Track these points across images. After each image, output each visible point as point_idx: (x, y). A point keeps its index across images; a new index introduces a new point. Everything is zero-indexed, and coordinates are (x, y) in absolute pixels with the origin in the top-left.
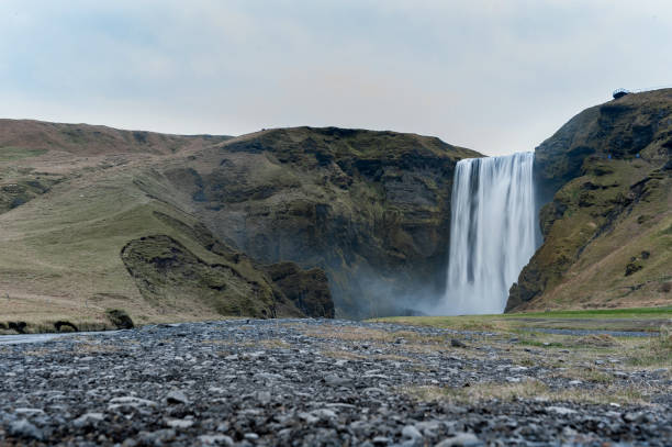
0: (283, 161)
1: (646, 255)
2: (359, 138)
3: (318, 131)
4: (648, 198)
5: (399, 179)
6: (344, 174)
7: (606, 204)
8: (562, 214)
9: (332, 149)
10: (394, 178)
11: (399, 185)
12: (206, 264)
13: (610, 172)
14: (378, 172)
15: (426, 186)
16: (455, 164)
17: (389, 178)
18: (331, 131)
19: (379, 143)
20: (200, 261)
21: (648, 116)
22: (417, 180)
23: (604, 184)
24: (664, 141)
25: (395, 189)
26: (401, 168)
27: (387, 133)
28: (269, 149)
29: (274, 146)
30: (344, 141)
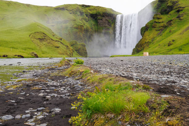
0: (71, 13)
1: (173, 41)
2: (91, 8)
3: (80, 5)
4: (172, 26)
5: (102, 19)
6: (87, 18)
7: (160, 27)
8: (147, 30)
9: (84, 10)
10: (100, 19)
11: (101, 21)
12: (54, 41)
13: (161, 18)
14: (96, 18)
15: (109, 22)
16: (116, 16)
17: (99, 19)
18: (83, 6)
19: (96, 9)
20: (52, 40)
21: (172, 3)
22: (106, 20)
23: (159, 22)
24: (177, 10)
25: (101, 22)
26: (102, 17)
27: (98, 7)
28: (67, 10)
29: (68, 9)
30: (87, 9)
